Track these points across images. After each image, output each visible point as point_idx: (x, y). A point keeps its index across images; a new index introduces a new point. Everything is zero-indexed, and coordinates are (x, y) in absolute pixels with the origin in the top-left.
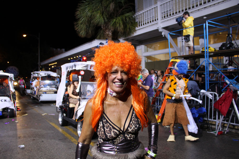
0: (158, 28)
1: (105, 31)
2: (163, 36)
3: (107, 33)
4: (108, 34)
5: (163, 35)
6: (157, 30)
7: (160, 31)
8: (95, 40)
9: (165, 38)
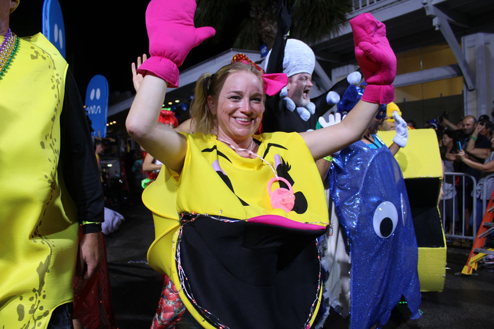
0: (425, 6)
1: (260, 24)
2: (437, 29)
3: (267, 28)
4: (270, 31)
5: (435, 27)
6: (422, 11)
7: (428, 13)
8: (230, 51)
9: (437, 38)
